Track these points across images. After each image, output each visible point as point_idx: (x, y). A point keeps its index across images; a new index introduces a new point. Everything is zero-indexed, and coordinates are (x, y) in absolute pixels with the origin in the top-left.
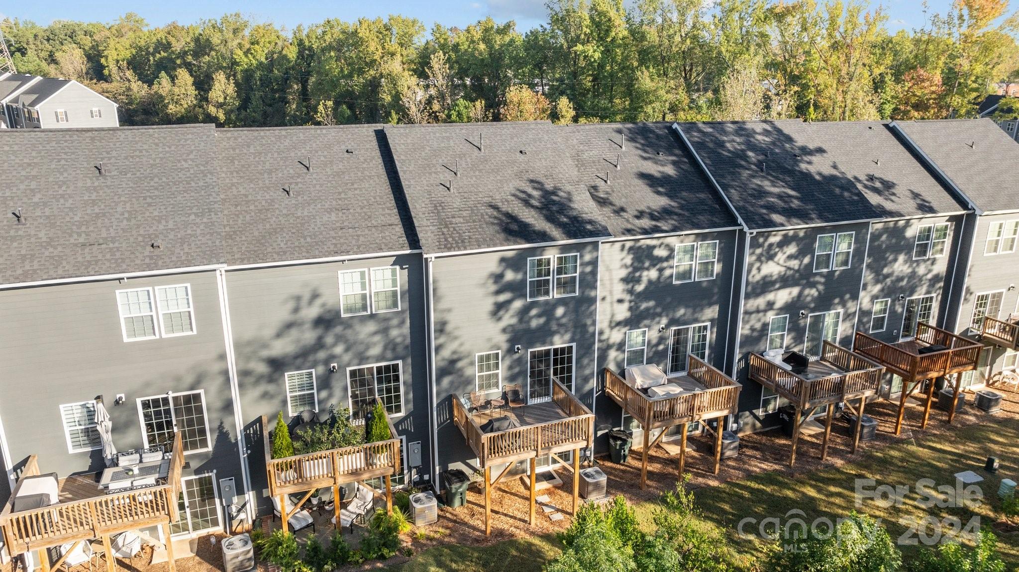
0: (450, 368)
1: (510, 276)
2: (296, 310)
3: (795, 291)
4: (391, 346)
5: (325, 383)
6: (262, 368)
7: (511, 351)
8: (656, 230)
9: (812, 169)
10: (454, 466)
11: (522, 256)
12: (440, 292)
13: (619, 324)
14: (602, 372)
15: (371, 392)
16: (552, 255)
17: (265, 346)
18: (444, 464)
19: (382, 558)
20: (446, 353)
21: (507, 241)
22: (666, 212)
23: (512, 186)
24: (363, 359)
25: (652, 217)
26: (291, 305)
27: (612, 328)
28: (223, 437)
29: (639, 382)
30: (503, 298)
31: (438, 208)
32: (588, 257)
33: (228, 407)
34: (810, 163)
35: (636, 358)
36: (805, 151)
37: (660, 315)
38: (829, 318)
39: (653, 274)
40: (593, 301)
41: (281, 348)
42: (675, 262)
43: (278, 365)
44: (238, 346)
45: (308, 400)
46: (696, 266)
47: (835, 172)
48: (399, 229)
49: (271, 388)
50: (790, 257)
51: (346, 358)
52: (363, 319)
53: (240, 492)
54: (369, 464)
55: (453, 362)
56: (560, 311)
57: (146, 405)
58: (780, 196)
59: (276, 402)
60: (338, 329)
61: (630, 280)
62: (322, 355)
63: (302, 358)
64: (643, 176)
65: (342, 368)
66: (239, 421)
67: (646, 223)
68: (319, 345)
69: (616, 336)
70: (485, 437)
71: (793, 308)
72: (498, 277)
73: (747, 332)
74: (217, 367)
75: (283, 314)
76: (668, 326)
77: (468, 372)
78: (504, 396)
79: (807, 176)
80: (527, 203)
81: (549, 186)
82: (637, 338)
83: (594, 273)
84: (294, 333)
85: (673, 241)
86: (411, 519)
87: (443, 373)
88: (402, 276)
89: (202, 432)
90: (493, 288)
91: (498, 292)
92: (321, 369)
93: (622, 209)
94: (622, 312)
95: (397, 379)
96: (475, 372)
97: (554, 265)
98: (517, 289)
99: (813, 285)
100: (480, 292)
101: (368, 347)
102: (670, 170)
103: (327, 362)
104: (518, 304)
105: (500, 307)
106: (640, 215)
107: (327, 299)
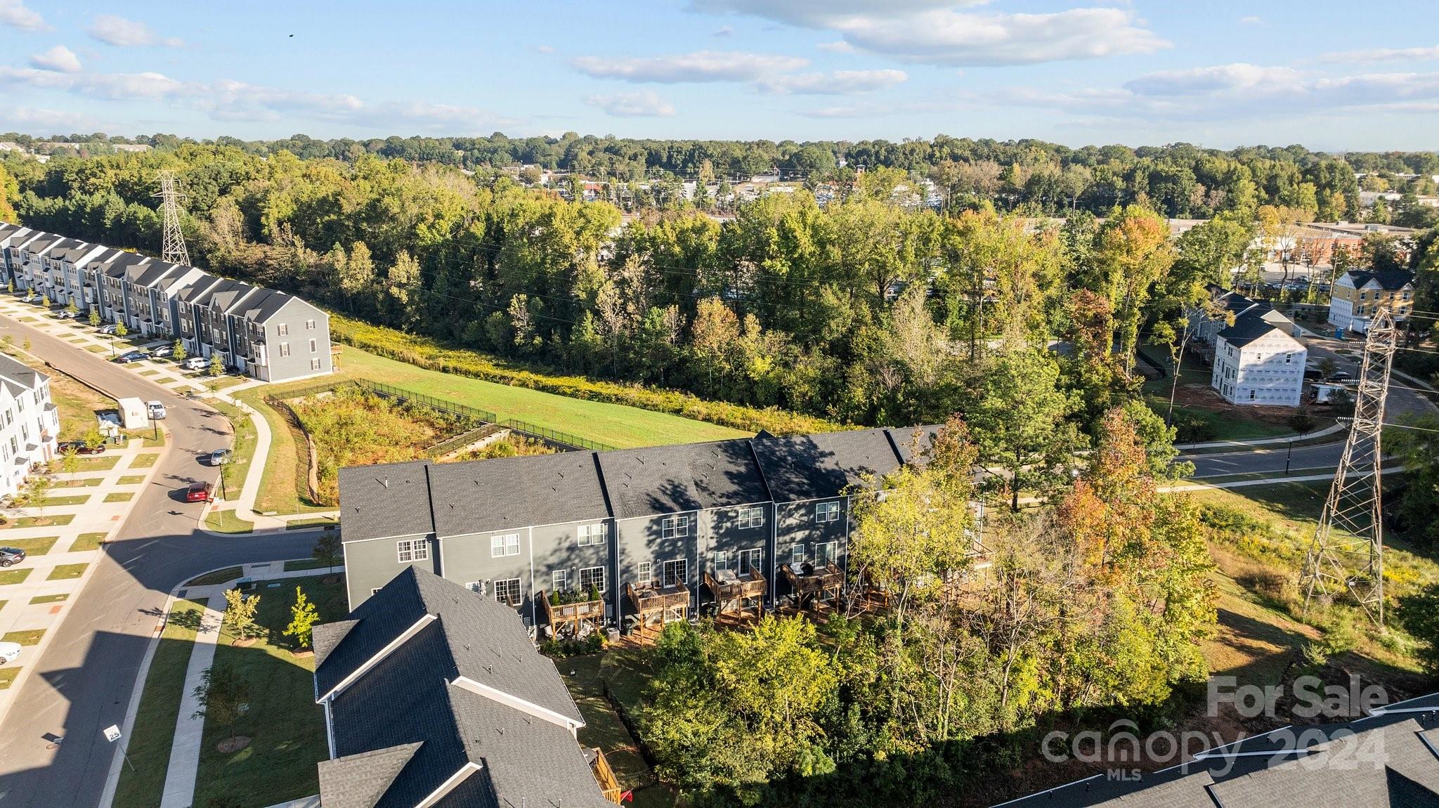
0: (626, 570)
1: (655, 528)
2: (560, 544)
3: (807, 532)
4: (600, 560)
5: (570, 576)
6: (544, 569)
7: (655, 562)
8: (729, 504)
9: (822, 466)
10: (627, 617)
11: (660, 519)
12: (623, 535)
13: (711, 549)
14: (702, 573)
15: (590, 580)
16: (675, 518)
17: (545, 559)
18: (623, 616)
19: (595, 653)
20: (625, 563)
21: (653, 512)
22: (735, 494)
23: (657, 484)
24: (587, 565)
25: (728, 497)
26: (557, 541)
27: (707, 551)
28: (527, 598)
29: (720, 578)
30: (651, 538)
31: (622, 496)
32: (692, 519)
33: (530, 586)
34: (822, 462)
35: (721, 566)
36: (823, 454)
37: (733, 545)
38: (829, 546)
39: (729, 524)
40: (696, 539)
41: (553, 560)
42: (740, 519)
43: (550, 568)
44: (534, 559)
45: (562, 584)
46: (751, 519)
47: (836, 468)
48: (604, 507)
49: (546, 578)
50: (802, 515)
51: (580, 565)
52: (588, 547)
53: (532, 624)
54: (591, 611)
55: (628, 567)
56: (680, 544)
57: (497, 584)
58: (798, 484)
59: (549, 584)
60: (577, 552)
61: (717, 528)
62: (570, 563)
63: (561, 564)
64: (728, 473)
65: (578, 569)
66: (533, 592)
67: (724, 500)
68: (568, 559)
69: (710, 555)
70: (640, 600)
71: (805, 541)
72: (649, 529)
73: (780, 553)
74: (527, 568)
75: (554, 545)
76: (737, 550)
77: (635, 572)
78: (652, 583)
79: (819, 470)
80: (664, 492)
81: (676, 483)
82: (722, 556)
83: (696, 525)
84: (558, 553)
85: (738, 508)
86: (607, 638)
87: (623, 572)
88: (605, 528)
89: (519, 596)
90: (647, 533)
91: (649, 535)
92: (569, 570)
93: (713, 493)
94: (713, 543)
95: (602, 574)
96: (638, 572)
97: (675, 523)
98: (658, 533)
99: (818, 529)
100: (641, 535)
101: (590, 560)
102: (743, 469)
103: (571, 567)
104: (659, 541)
105: (650, 543)
106: (722, 496)
107: (572, 539)
